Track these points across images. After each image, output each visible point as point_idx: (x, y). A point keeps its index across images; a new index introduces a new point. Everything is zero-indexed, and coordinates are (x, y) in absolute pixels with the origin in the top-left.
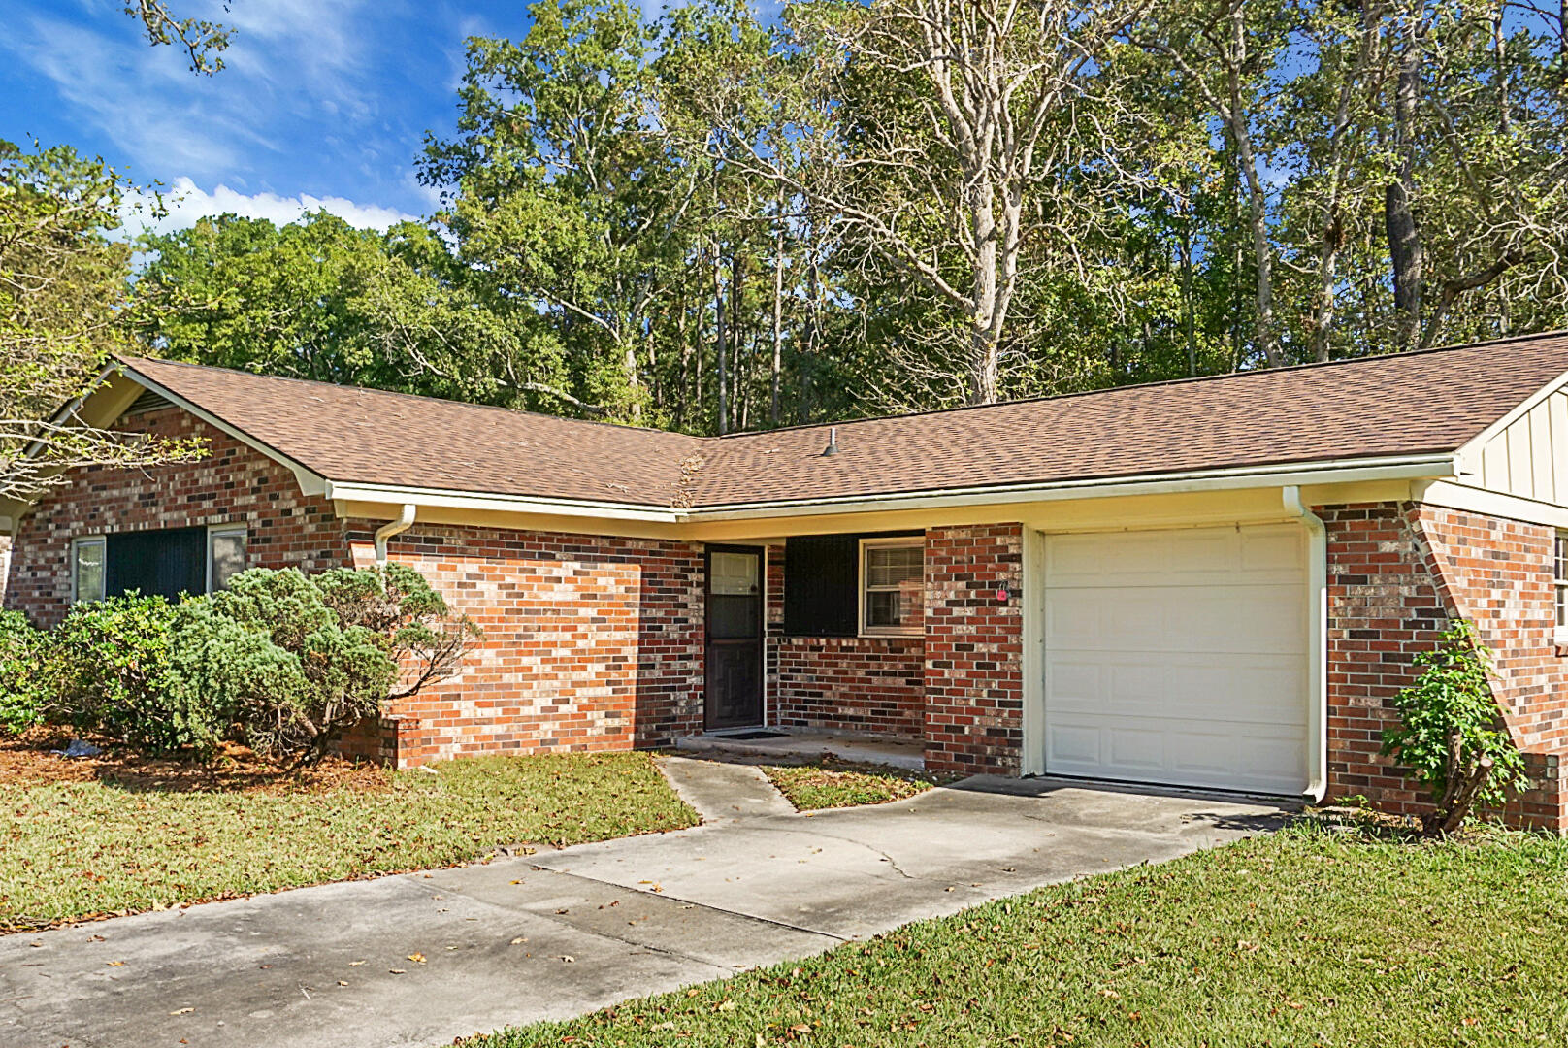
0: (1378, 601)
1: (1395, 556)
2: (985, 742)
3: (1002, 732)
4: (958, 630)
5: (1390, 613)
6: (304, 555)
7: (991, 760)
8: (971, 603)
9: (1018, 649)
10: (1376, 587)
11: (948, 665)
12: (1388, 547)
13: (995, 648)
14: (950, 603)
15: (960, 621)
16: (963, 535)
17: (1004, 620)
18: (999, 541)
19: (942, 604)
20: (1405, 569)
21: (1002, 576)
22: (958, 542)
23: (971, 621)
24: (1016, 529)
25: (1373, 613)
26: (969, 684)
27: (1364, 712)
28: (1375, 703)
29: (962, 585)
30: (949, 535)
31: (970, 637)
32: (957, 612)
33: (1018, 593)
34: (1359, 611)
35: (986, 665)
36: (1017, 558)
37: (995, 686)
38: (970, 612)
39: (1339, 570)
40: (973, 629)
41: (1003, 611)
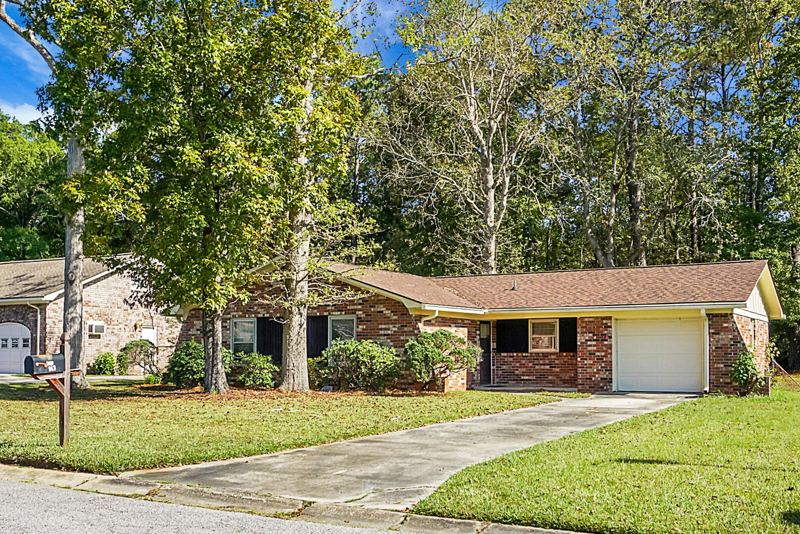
0: (723, 339)
1: (727, 327)
2: (600, 382)
3: (606, 379)
4: (589, 348)
5: (726, 342)
6: (391, 326)
7: (602, 387)
8: (594, 340)
9: (611, 354)
10: (722, 335)
11: (586, 359)
12: (725, 325)
13: (603, 354)
14: (586, 340)
15: (590, 346)
16: (591, 320)
17: (606, 345)
18: (604, 322)
19: (584, 341)
20: (730, 331)
21: (605, 332)
22: (589, 322)
23: (594, 346)
24: (610, 318)
25: (722, 342)
26: (594, 365)
27: (719, 368)
28: (722, 366)
29: (591, 335)
30: (586, 319)
31: (594, 351)
32: (589, 343)
33: (611, 337)
34: (717, 342)
35: (600, 359)
36: (610, 327)
37: (603, 365)
38: (594, 343)
39: (712, 331)
40: (595, 348)
41: (606, 343)
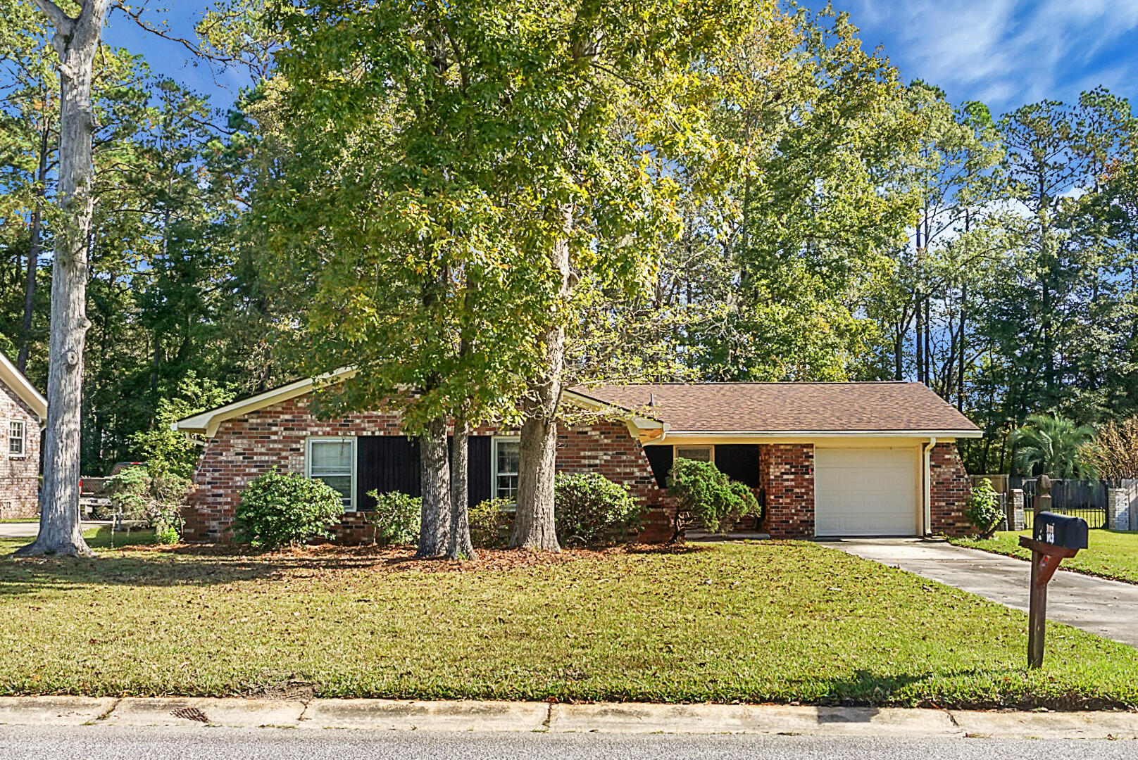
0: (944, 473)
1: (949, 459)
2: (799, 526)
3: (807, 521)
4: (786, 483)
5: (948, 477)
7: (803, 532)
8: (792, 473)
9: (813, 490)
10: (944, 469)
11: (781, 497)
12: (947, 457)
13: (803, 490)
14: (782, 473)
15: (787, 480)
16: (788, 447)
17: (807, 479)
18: (805, 450)
19: (778, 474)
20: (952, 463)
21: (807, 464)
22: (786, 450)
23: (792, 480)
24: (811, 446)
25: (943, 477)
26: (792, 504)
27: (941, 507)
28: (944, 504)
29: (788, 467)
30: (782, 447)
31: (792, 486)
32: (785, 477)
33: (812, 470)
34: (938, 476)
35: (800, 496)
36: (812, 457)
37: (803, 504)
38: (792, 477)
39: (933, 463)
40: (793, 483)
41: (807, 476)
